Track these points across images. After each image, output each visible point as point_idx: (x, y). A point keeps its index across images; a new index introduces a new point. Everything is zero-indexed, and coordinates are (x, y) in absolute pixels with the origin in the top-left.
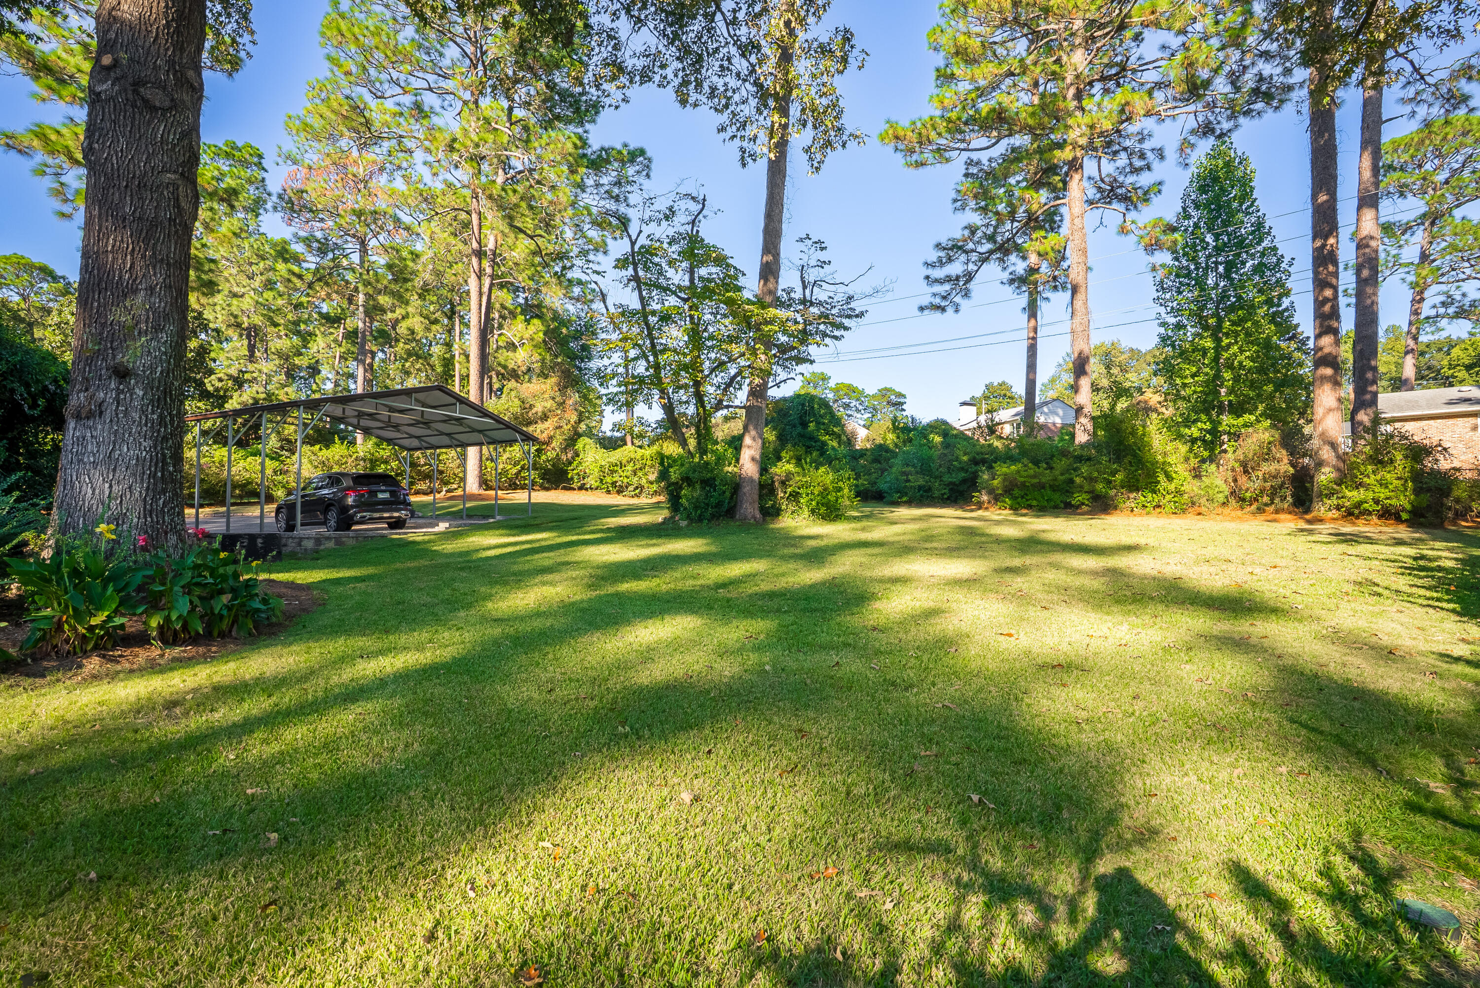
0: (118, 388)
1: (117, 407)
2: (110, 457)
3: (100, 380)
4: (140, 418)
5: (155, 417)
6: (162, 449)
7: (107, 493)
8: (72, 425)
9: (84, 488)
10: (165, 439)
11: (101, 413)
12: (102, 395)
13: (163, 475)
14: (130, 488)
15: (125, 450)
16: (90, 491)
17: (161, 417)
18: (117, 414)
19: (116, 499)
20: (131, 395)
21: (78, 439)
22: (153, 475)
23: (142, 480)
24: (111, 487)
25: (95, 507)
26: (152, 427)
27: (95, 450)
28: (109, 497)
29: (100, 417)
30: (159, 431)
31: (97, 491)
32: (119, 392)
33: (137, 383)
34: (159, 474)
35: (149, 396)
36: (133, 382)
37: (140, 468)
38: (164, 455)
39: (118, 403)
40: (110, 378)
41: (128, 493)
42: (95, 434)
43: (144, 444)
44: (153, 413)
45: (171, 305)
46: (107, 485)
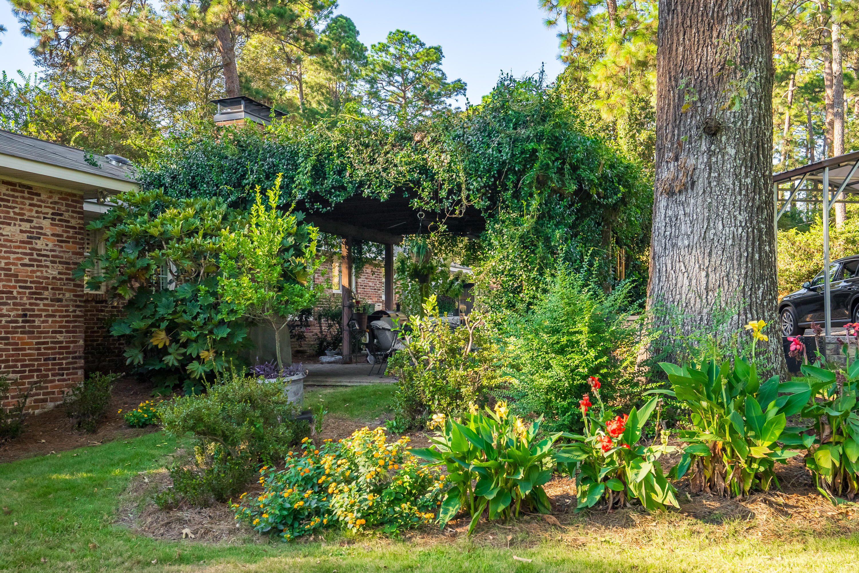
0: (709, 150)
1: (710, 173)
2: (704, 238)
3: (690, 143)
4: (734, 184)
5: (749, 181)
6: (758, 222)
7: (704, 283)
8: (663, 203)
9: (680, 279)
10: (760, 209)
11: (693, 183)
12: (694, 162)
13: (760, 257)
14: (727, 276)
15: (721, 227)
16: (686, 282)
17: (755, 180)
18: (710, 183)
19: (713, 291)
20: (723, 156)
21: (671, 220)
22: (750, 258)
23: (739, 265)
24: (707, 276)
25: (692, 302)
26: (747, 195)
27: (689, 231)
28: (707, 288)
29: (692, 189)
30: (754, 199)
31: (694, 282)
32: (711, 153)
33: (728, 139)
34: (757, 256)
35: (742, 156)
36: (724, 139)
37: (736, 249)
38: (760, 231)
39: (710, 169)
40: (701, 137)
41: (725, 282)
42: (687, 210)
43: (740, 218)
44: (747, 176)
45: (759, 29)
46: (704, 274)
